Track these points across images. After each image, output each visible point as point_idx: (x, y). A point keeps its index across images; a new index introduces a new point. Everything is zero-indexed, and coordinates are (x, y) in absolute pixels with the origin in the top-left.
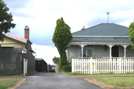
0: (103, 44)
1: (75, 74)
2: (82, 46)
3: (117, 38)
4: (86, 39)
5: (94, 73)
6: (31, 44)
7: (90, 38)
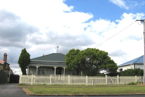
0: (51, 66)
1: (21, 85)
2: (37, 67)
3: (61, 63)
4: (41, 63)
5: (34, 84)
6: (9, 65)
7: (44, 62)
